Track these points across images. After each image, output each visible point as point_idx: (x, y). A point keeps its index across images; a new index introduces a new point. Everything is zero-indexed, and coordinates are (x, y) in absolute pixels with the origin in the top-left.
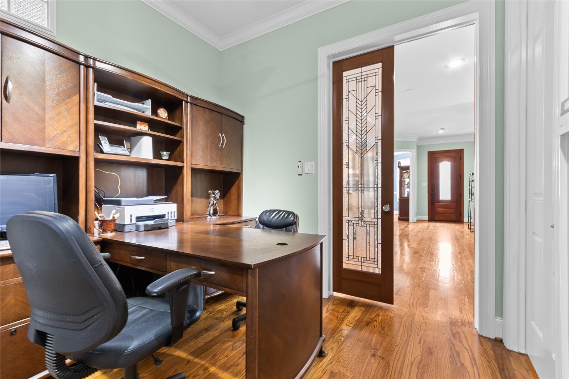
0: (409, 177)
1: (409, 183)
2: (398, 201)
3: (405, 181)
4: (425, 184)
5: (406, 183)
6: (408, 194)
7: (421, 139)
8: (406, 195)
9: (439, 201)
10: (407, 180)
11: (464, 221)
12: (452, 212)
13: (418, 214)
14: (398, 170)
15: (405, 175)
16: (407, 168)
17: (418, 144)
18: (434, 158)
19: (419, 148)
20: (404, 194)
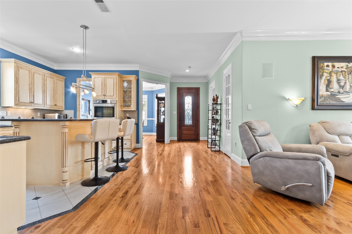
0: (164, 107)
1: (164, 111)
2: (156, 125)
3: (161, 110)
4: (175, 112)
5: (162, 111)
6: (164, 119)
7: (173, 77)
8: (162, 121)
9: (184, 126)
10: (162, 109)
11: (201, 139)
12: (193, 133)
13: (171, 135)
14: (156, 100)
15: (162, 105)
16: (163, 99)
17: (171, 81)
18: (181, 92)
19: (171, 84)
20: (161, 120)
